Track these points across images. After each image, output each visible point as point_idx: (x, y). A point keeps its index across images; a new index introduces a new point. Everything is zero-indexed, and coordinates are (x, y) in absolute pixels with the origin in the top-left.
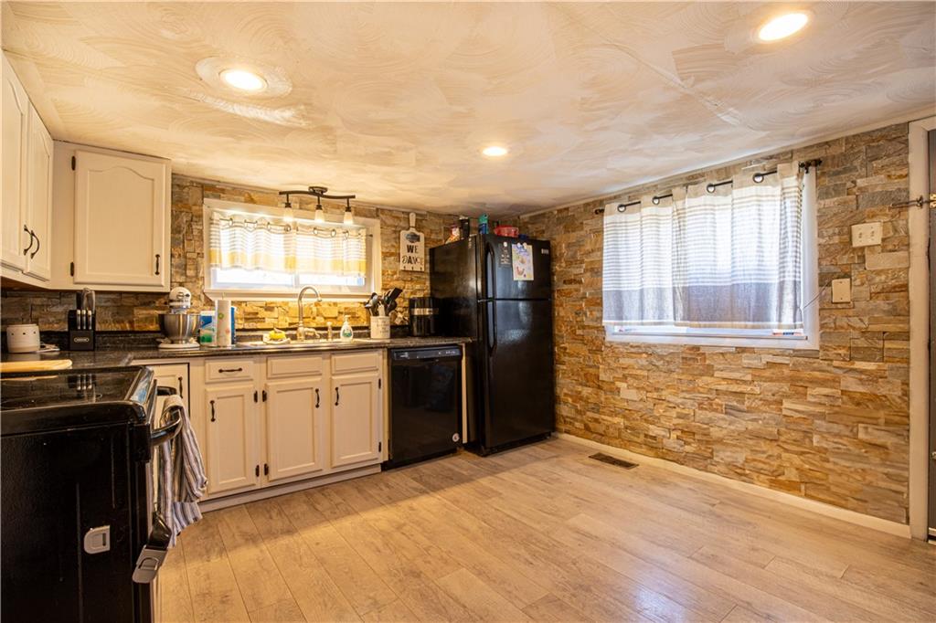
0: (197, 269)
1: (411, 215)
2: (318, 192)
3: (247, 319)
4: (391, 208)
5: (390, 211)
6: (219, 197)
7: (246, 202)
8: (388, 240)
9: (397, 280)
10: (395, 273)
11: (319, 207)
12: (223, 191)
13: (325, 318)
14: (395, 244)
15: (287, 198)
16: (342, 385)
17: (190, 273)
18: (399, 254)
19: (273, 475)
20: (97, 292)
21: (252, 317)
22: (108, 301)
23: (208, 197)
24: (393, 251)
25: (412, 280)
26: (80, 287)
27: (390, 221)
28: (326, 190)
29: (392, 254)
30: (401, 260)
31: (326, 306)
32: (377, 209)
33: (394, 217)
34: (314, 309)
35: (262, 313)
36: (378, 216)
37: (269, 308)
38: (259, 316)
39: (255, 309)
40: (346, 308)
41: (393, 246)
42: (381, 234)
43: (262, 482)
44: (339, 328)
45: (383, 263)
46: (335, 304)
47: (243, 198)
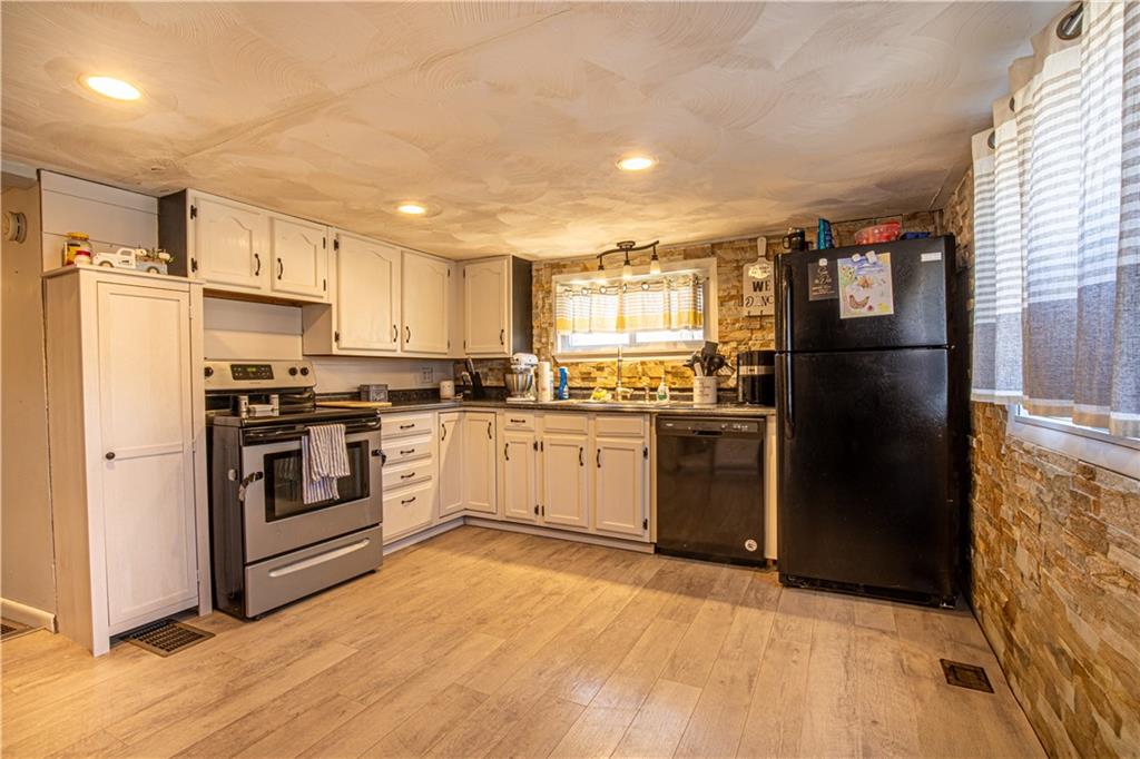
0: (548, 337)
1: (759, 240)
2: (627, 247)
3: (583, 379)
4: (732, 239)
5: (730, 242)
6: (561, 272)
7: (582, 271)
8: (727, 280)
9: (741, 329)
10: (737, 321)
11: (627, 263)
12: (564, 266)
13: (651, 378)
14: (738, 284)
15: (600, 262)
16: (605, 448)
17: (544, 340)
18: (742, 296)
19: (547, 518)
20: (473, 360)
21: (587, 377)
22: (500, 364)
23: (554, 274)
24: (734, 292)
25: (762, 328)
26: (466, 357)
27: (730, 256)
28: (634, 243)
29: (732, 298)
30: (745, 302)
31: (653, 365)
32: (713, 245)
33: (738, 249)
34: (640, 369)
35: (595, 373)
36: (713, 253)
37: (600, 369)
38: (592, 375)
39: (588, 369)
40: (673, 367)
41: (734, 287)
42: (719, 274)
43: (539, 521)
44: (655, 389)
45: (720, 311)
46: (662, 363)
47: (578, 269)
